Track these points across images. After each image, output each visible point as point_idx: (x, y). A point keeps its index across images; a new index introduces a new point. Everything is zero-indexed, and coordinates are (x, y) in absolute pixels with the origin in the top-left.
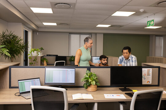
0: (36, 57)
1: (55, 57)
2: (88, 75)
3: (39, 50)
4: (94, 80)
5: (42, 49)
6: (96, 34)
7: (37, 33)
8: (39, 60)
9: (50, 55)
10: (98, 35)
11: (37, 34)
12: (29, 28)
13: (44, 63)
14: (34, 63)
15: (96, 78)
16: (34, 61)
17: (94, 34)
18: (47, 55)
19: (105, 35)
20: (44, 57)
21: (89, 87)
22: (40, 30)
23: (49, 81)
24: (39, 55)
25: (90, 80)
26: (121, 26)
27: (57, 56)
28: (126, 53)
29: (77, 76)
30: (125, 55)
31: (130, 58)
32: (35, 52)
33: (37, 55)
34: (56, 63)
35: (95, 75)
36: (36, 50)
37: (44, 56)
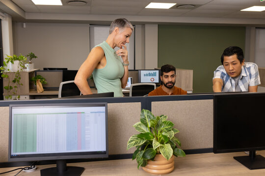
0: (18, 73)
1: (61, 73)
2: (146, 125)
3: (25, 59)
4: (170, 142)
5: (32, 56)
6: (143, 24)
7: (24, 24)
8: (26, 80)
9: (51, 69)
10: (147, 27)
11: (25, 26)
12: (3, 12)
13: (38, 86)
14: (15, 87)
15: (173, 133)
16: (14, 81)
17: (140, 26)
18: (45, 69)
19: (162, 26)
20: (38, 73)
21: (152, 162)
22: (28, 17)
23: (24, 149)
24: (28, 70)
25: (156, 145)
26: (195, 6)
27: (65, 70)
28: (233, 63)
29: (112, 126)
30: (231, 69)
31: (243, 74)
32: (17, 62)
33: (19, 69)
34: (63, 85)
35: (171, 124)
36: (17, 59)
37: (39, 71)
